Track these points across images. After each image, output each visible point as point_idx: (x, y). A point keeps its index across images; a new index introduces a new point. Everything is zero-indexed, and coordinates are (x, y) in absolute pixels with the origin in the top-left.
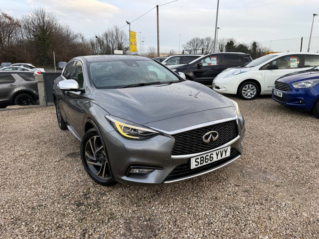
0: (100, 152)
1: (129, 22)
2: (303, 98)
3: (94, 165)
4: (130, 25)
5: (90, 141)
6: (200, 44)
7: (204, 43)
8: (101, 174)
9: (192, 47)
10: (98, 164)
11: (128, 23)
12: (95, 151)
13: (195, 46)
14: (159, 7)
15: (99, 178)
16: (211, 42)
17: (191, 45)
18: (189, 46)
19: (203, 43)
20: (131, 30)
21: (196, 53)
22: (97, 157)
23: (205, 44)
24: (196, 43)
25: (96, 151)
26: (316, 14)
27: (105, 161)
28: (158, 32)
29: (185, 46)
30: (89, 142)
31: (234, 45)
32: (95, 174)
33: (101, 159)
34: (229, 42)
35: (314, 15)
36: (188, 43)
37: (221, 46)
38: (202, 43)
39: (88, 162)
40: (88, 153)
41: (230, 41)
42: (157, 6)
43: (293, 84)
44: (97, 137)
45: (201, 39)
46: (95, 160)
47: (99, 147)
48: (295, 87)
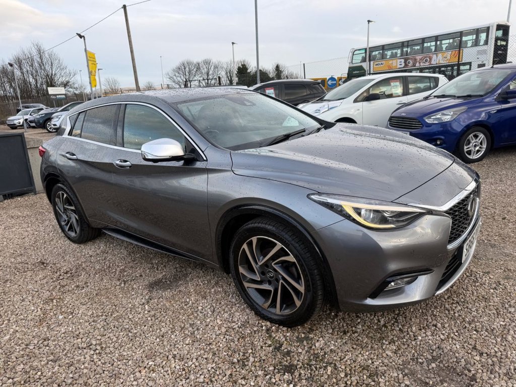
0: (266, 265)
1: (82, 34)
2: (443, 137)
3: (257, 290)
4: (84, 39)
5: (245, 246)
6: (195, 70)
7: (202, 69)
8: (273, 304)
9: (182, 77)
10: (266, 287)
11: (81, 37)
12: (257, 263)
13: (187, 74)
14: (127, 8)
15: (270, 312)
16: (213, 67)
17: (181, 72)
18: (177, 74)
19: (199, 68)
20: (87, 49)
21: (191, 85)
22: (263, 273)
23: (203, 71)
24: (187, 69)
25: (260, 264)
26: (371, 20)
27: (278, 281)
28: (132, 52)
29: (170, 74)
30: (244, 248)
31: (249, 71)
32: (261, 305)
33: (270, 277)
34: (240, 66)
35: (369, 21)
36: (174, 70)
37: (229, 73)
38: (197, 68)
39: (246, 285)
40: (243, 267)
41: (242, 65)
42: (124, 7)
43: (425, 118)
44: (257, 238)
45: (195, 62)
46: (259, 280)
47: (264, 257)
48: (428, 122)
